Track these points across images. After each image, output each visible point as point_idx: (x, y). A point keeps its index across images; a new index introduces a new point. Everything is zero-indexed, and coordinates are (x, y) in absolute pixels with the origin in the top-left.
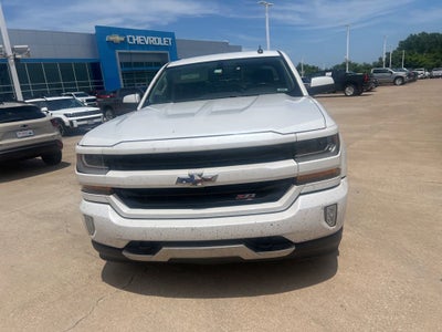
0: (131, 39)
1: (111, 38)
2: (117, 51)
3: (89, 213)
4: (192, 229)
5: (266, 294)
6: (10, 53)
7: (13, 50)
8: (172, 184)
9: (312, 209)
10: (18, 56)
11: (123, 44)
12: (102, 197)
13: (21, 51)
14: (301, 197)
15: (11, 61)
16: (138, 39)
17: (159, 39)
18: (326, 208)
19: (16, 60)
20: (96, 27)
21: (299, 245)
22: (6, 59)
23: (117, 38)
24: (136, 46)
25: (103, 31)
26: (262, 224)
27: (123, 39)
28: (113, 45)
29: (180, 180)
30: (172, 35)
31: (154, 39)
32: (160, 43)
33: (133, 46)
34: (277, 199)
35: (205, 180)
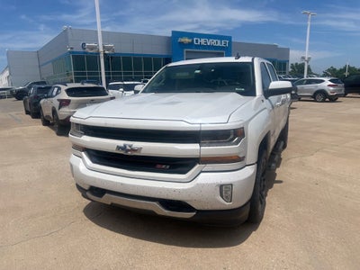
0: (197, 41)
1: (183, 40)
2: (185, 50)
3: (74, 163)
4: (122, 184)
6: (101, 50)
7: (104, 47)
8: (113, 149)
9: (209, 185)
10: (107, 52)
12: (78, 152)
13: (109, 49)
14: (202, 174)
15: (102, 55)
16: (202, 41)
17: (219, 41)
18: (221, 186)
19: (105, 54)
20: (173, 32)
21: (199, 212)
22: (98, 53)
23: (187, 40)
24: (201, 46)
25: (176, 34)
26: (168, 190)
27: (190, 41)
28: (183, 45)
29: (119, 148)
30: (229, 38)
31: (215, 41)
32: (219, 44)
33: (198, 47)
34: (184, 173)
35: (133, 150)
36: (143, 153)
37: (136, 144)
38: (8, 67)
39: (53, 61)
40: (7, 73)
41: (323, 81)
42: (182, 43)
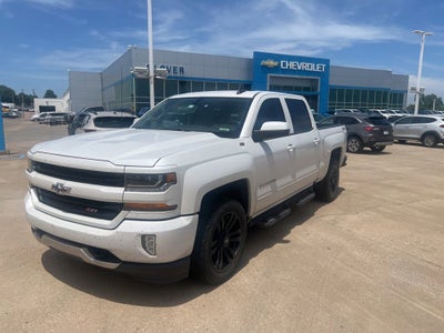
0: (284, 64)
1: (266, 63)
2: (269, 75)
5: (107, 299)
6: (152, 74)
8: (49, 188)
10: (158, 77)
11: (277, 69)
14: (125, 222)
15: (152, 80)
16: (292, 65)
17: (313, 65)
18: (143, 236)
20: (255, 53)
23: (271, 63)
24: (289, 71)
25: (259, 56)
27: (276, 64)
28: (267, 69)
30: (327, 62)
31: (308, 64)
32: (313, 69)
33: (284, 71)
34: (111, 219)
35: (63, 190)
36: (73, 193)
37: (68, 184)
38: (69, 90)
39: (115, 85)
40: (68, 97)
41: (435, 120)
42: (265, 67)
